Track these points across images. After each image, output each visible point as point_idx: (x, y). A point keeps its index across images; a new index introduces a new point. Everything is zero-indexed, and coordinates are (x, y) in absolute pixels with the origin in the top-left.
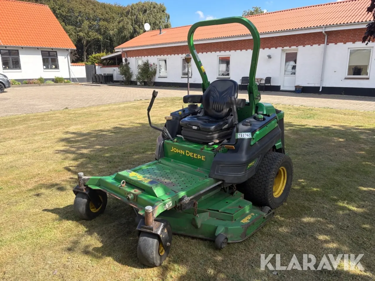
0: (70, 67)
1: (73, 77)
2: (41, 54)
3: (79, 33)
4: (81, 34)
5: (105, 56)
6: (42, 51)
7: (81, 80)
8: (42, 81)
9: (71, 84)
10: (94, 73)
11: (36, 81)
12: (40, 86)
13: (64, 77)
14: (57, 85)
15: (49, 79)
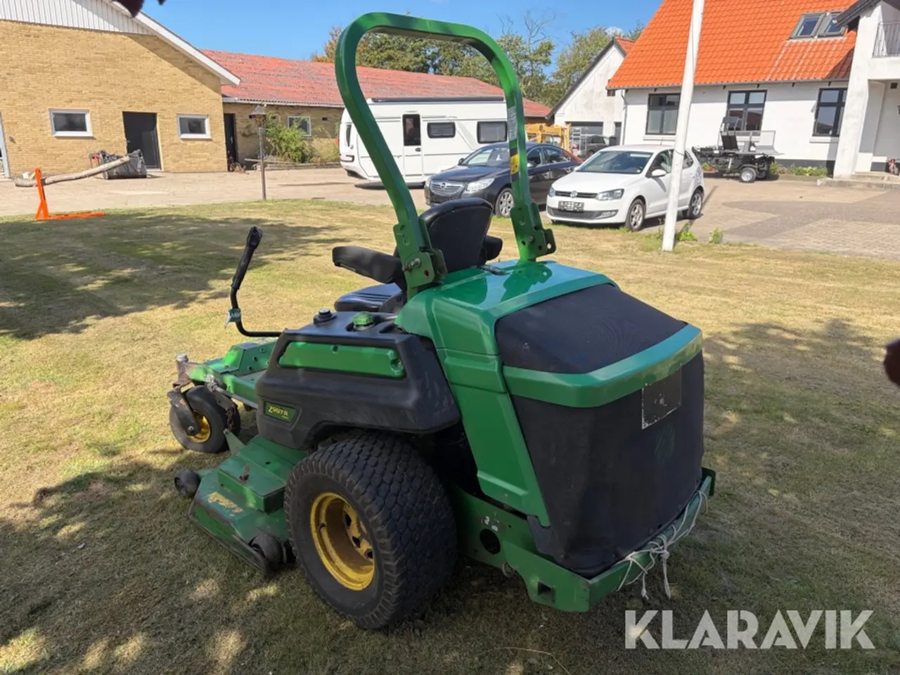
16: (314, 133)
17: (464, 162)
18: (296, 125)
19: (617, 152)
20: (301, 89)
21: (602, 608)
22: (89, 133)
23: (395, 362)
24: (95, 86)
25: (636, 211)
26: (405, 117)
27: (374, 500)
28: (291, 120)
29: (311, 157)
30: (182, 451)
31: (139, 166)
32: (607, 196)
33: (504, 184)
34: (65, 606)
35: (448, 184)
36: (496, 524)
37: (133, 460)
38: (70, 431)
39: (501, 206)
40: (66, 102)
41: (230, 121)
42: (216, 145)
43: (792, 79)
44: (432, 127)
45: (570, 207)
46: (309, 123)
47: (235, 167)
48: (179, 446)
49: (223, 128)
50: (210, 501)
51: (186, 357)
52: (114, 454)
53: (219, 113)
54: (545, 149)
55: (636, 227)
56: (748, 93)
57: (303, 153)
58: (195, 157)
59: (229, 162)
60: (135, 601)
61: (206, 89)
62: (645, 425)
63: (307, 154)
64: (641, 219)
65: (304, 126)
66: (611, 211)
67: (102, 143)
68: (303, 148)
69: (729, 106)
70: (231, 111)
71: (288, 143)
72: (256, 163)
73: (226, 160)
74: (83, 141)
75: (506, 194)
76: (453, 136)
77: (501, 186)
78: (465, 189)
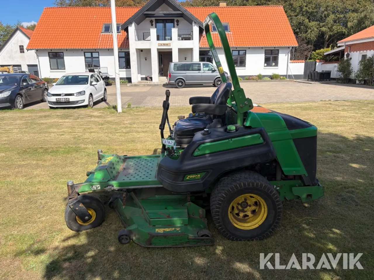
0: (289, 64)
1: (290, 74)
2: (264, 52)
3: (321, 29)
4: (324, 29)
5: (329, 51)
6: (265, 50)
7: (297, 77)
8: (260, 78)
9: (286, 81)
10: (313, 69)
11: (255, 78)
12: (257, 82)
13: (280, 74)
14: (272, 81)
15: (267, 76)
43: (108, 48)
56: (92, 53)
69: (85, 58)
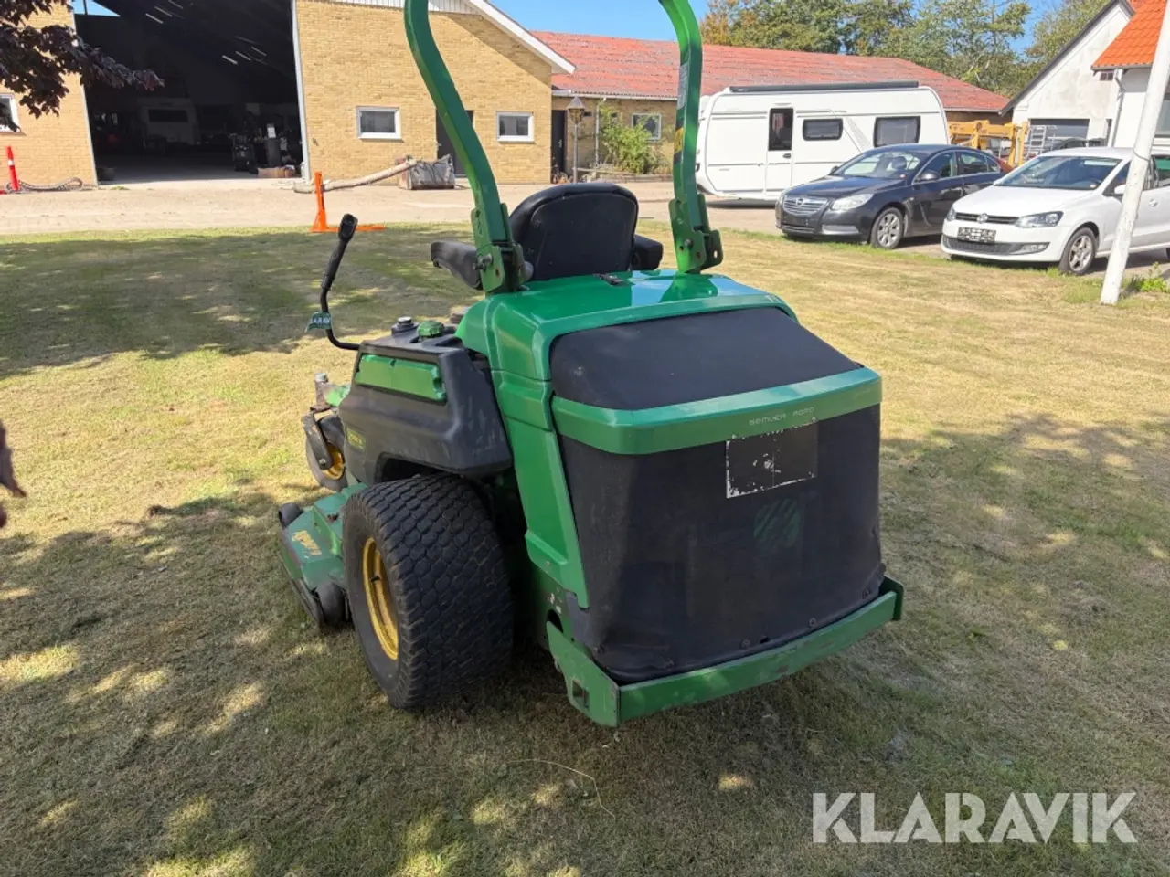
16: (663, 135)
17: (837, 172)
18: (640, 126)
19: (1064, 157)
20: (655, 78)
21: (699, 741)
22: (397, 135)
23: (438, 382)
24: (409, 78)
25: (1081, 245)
26: (773, 111)
27: (396, 547)
28: (636, 118)
29: (657, 166)
30: (315, 488)
31: (447, 174)
32: (1034, 221)
33: (888, 201)
34: (112, 625)
35: (806, 200)
36: (559, 604)
37: (261, 491)
38: (218, 451)
39: (880, 233)
40: (376, 97)
41: (559, 119)
42: (539, 150)
44: (809, 125)
45: (975, 237)
46: (659, 122)
47: (560, 177)
48: (315, 482)
49: (549, 128)
50: (293, 540)
51: (325, 377)
52: (247, 481)
53: (546, 109)
54: (959, 155)
55: (1078, 269)
57: (646, 162)
58: (513, 164)
59: (553, 171)
60: (180, 632)
61: (533, 80)
62: (732, 493)
63: (652, 162)
64: (1088, 257)
65: (651, 126)
66: (1038, 244)
67: (411, 147)
68: (647, 155)
70: (561, 108)
71: (629, 148)
72: (587, 173)
73: (549, 168)
74: (390, 144)
75: (890, 216)
76: (838, 138)
77: (882, 206)
78: (830, 207)
